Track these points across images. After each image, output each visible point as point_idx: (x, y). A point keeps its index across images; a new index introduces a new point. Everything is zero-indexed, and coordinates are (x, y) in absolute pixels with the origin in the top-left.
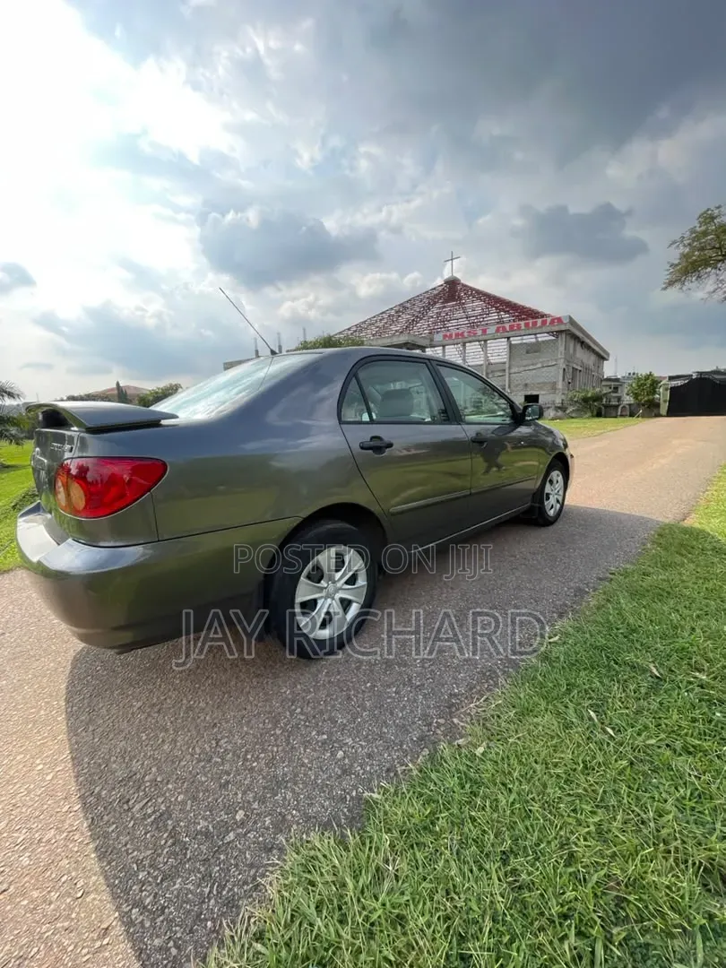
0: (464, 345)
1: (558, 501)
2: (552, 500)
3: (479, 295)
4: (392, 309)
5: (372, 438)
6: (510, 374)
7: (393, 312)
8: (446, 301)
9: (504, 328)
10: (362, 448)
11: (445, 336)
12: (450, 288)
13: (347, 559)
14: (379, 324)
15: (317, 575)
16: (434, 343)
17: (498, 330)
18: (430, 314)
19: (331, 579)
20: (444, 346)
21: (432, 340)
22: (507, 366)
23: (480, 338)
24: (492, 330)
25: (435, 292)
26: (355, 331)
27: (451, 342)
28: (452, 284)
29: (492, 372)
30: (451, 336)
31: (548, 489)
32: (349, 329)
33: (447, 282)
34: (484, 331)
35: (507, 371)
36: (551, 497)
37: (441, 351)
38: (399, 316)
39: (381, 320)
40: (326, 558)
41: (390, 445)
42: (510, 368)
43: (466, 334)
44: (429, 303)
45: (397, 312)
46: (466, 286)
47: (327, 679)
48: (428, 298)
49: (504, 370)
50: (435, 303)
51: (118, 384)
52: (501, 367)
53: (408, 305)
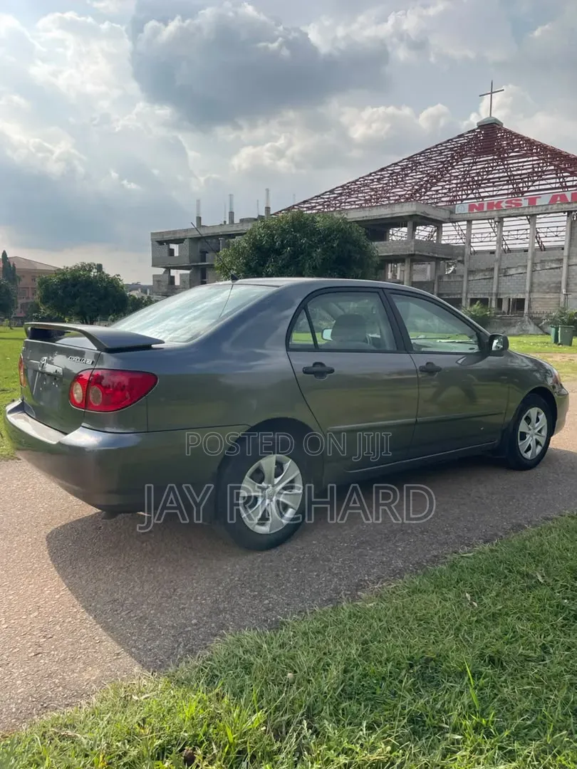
0: (500, 221)
1: (538, 443)
2: (530, 440)
3: (531, 147)
4: (396, 164)
5: (315, 364)
6: (569, 266)
7: (397, 169)
8: (478, 154)
9: (563, 198)
10: (305, 372)
11: (472, 207)
12: (486, 135)
13: (286, 466)
14: (375, 185)
15: (259, 476)
16: (454, 217)
17: (553, 200)
18: (455, 172)
19: (270, 482)
20: (469, 222)
21: (452, 212)
22: (566, 252)
23: (526, 212)
24: (544, 200)
25: (463, 141)
26: (341, 194)
27: (480, 215)
28: (490, 129)
29: (542, 262)
30: (481, 206)
31: (523, 427)
32: (332, 192)
33: (482, 126)
34: (532, 201)
35: (565, 261)
36: (528, 436)
37: (465, 227)
38: (407, 175)
39: (379, 179)
40: (268, 463)
41: (332, 371)
42: (569, 257)
43: (504, 205)
44: (453, 157)
45: (403, 170)
46: (510, 132)
47: (261, 564)
48: (451, 149)
49: (561, 260)
50: (462, 157)
51: (4, 254)
52: (557, 254)
53: (421, 159)
